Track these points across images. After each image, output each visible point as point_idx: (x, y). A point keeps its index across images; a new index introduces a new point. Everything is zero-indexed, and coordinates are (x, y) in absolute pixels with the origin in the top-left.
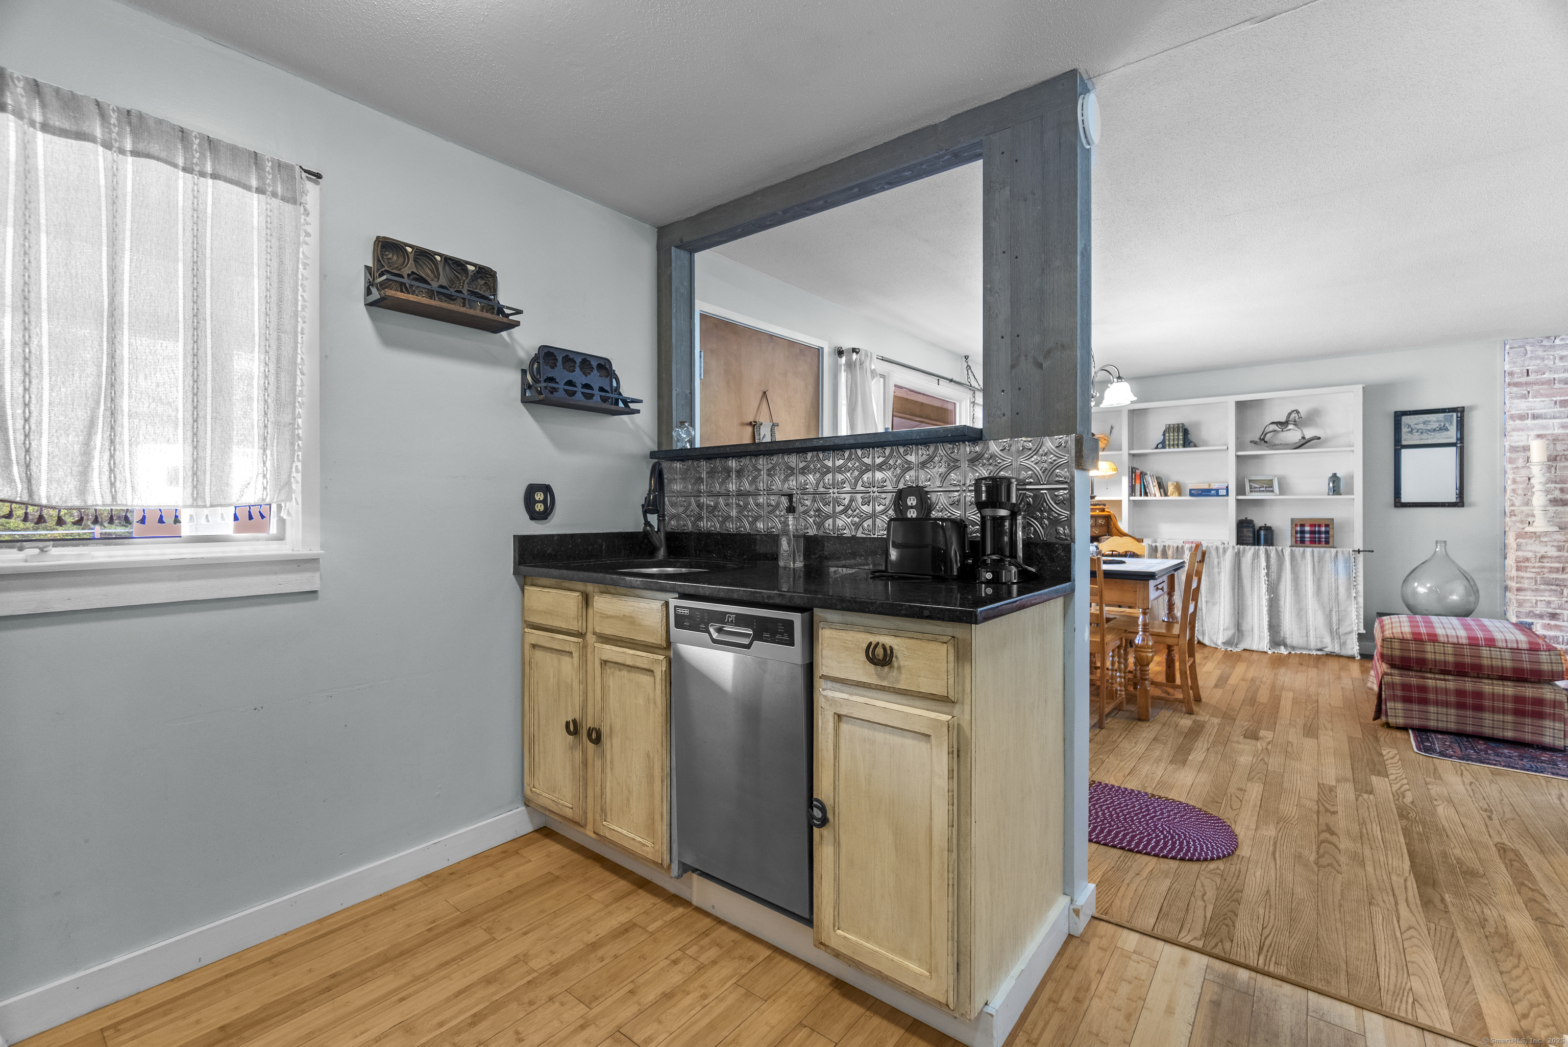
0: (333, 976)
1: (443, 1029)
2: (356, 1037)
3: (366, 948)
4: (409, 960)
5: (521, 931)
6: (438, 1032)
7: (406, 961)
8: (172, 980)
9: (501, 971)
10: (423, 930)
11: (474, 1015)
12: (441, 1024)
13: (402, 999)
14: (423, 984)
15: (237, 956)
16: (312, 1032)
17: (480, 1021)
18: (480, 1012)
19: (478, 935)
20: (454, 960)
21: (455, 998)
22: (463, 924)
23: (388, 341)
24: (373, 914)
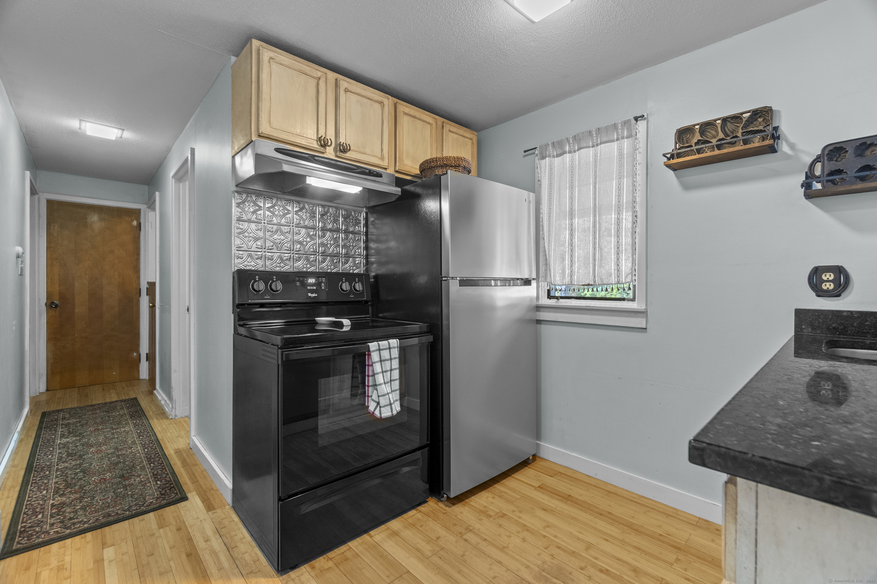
0: (610, 513)
1: (593, 560)
2: (578, 532)
3: (633, 517)
4: (634, 534)
5: (687, 577)
6: (590, 558)
7: (632, 533)
8: (587, 475)
9: (647, 574)
10: (659, 532)
11: (607, 570)
12: (596, 558)
13: (607, 540)
14: (620, 544)
15: (606, 483)
16: (576, 518)
17: (605, 574)
18: (611, 572)
19: (671, 556)
20: (644, 551)
21: (616, 559)
22: (675, 547)
23: (687, 187)
24: (658, 511)
